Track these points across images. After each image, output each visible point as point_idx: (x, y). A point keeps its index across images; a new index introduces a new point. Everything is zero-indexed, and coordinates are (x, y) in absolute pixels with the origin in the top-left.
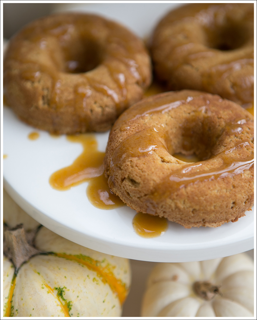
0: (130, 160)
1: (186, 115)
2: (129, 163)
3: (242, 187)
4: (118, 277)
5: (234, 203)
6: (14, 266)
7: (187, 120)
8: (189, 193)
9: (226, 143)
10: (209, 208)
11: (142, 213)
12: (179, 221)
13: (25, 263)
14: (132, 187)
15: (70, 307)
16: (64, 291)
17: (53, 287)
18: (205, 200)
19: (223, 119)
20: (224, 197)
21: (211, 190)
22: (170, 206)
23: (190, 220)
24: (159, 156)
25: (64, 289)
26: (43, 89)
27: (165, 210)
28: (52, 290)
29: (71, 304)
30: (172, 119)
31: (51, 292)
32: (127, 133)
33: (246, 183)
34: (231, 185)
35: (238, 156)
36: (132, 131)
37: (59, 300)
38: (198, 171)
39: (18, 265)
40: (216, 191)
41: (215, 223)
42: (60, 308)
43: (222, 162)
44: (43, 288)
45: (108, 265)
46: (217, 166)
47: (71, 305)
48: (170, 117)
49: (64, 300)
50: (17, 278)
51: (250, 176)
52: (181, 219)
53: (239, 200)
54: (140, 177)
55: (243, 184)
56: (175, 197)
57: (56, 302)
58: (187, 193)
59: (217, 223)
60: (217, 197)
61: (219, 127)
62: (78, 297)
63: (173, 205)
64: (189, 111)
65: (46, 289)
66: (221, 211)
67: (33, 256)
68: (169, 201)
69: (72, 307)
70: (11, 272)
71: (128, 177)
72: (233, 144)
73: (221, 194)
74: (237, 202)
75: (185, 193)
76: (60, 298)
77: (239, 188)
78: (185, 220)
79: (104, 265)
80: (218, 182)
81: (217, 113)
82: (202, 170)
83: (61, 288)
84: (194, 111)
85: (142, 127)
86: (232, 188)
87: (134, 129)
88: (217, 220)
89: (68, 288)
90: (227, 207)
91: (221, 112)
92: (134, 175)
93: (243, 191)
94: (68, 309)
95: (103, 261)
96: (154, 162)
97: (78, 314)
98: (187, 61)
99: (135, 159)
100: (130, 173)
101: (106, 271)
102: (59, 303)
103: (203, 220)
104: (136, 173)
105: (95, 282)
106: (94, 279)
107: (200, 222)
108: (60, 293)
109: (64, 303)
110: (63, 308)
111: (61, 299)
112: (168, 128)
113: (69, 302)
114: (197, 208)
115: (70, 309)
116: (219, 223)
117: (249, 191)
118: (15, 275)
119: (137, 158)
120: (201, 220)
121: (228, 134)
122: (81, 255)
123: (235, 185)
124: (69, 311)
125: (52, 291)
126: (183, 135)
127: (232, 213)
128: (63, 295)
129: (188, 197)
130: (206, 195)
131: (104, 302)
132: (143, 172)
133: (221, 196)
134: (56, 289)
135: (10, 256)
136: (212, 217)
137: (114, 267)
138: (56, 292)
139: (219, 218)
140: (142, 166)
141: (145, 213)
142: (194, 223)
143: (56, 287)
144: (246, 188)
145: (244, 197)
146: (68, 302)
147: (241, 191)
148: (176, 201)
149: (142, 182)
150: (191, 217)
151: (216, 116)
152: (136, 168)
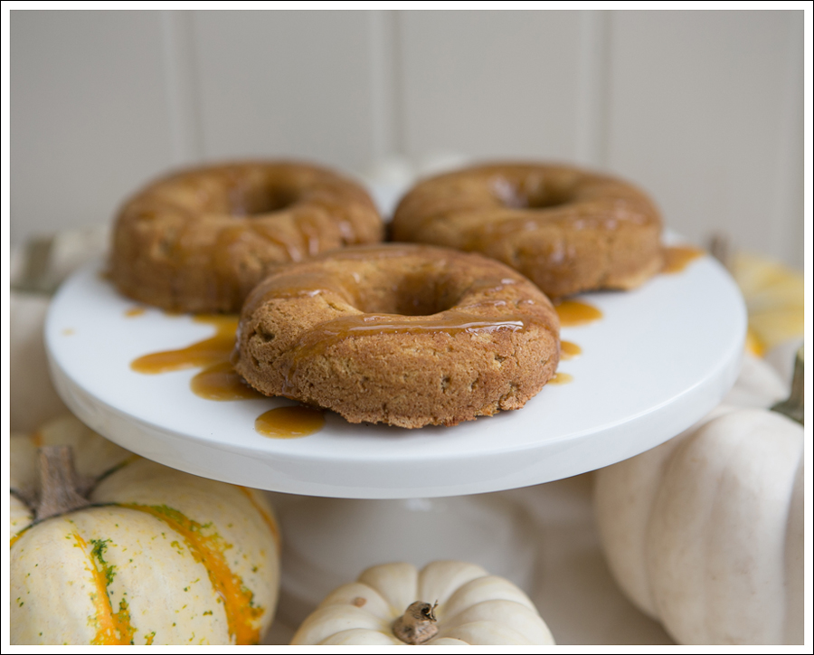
0: (269, 303)
2: (266, 307)
3: (469, 354)
4: (234, 569)
5: (448, 380)
8: (360, 346)
10: (394, 379)
11: (274, 395)
12: (337, 405)
14: (261, 344)
15: (111, 577)
16: (105, 547)
17: (87, 539)
18: (387, 361)
20: (426, 363)
21: (404, 347)
22: (321, 369)
23: (357, 403)
24: (326, 300)
25: (106, 543)
27: (311, 381)
28: (85, 544)
29: (114, 571)
31: (81, 546)
34: (446, 346)
37: (93, 562)
39: (42, 518)
40: (413, 350)
41: (409, 418)
42: (89, 575)
44: (68, 538)
45: (216, 535)
47: (114, 574)
49: (102, 562)
51: (488, 341)
52: (342, 401)
53: (457, 375)
54: (278, 323)
55: (471, 349)
56: (332, 353)
57: (85, 563)
58: (356, 347)
59: (412, 419)
60: (412, 359)
62: (131, 561)
63: (326, 368)
65: (75, 540)
66: (419, 390)
68: (321, 361)
69: (115, 578)
71: (260, 327)
73: (422, 355)
74: (454, 378)
76: (96, 557)
77: (461, 352)
78: (348, 404)
79: (206, 533)
80: (421, 338)
83: (103, 540)
86: (446, 350)
88: (411, 410)
89: (114, 543)
90: (431, 383)
92: (270, 322)
93: (468, 361)
94: (107, 581)
95: (206, 526)
96: (312, 305)
97: (125, 594)
98: (443, 216)
99: (279, 301)
100: (263, 320)
101: (209, 545)
102: (91, 566)
103: (385, 406)
104: (272, 318)
105: (176, 549)
106: (174, 544)
107: (378, 410)
108: (99, 549)
109: (100, 567)
110: (96, 576)
111: (97, 561)
112: (365, 284)
113: (111, 567)
114: (371, 375)
115: (111, 581)
116: (417, 419)
117: (481, 363)
118: (30, 527)
119: (282, 299)
120: (380, 406)
122: (165, 507)
123: (454, 347)
124: (108, 584)
125: (83, 546)
127: (445, 402)
128: (103, 553)
129: (357, 353)
130: (392, 354)
131: (186, 590)
132: (285, 316)
133: (421, 359)
134: (93, 542)
136: (402, 402)
137: (229, 546)
138: (92, 547)
139: (415, 406)
140: (287, 309)
141: (280, 394)
142: (367, 411)
143: (94, 539)
145: (470, 371)
146: (109, 566)
147: (463, 359)
148: (332, 360)
149: (280, 332)
150: (358, 395)
152: (277, 312)
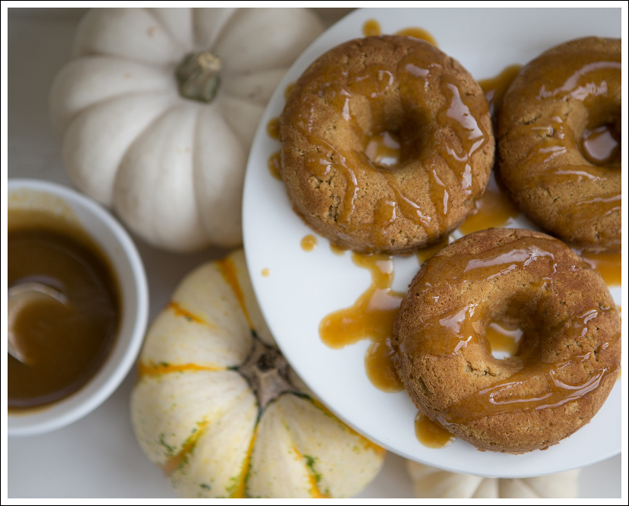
0: (426, 357)
1: (518, 287)
2: (424, 362)
6: (258, 404)
7: (519, 293)
8: (492, 425)
9: (561, 350)
11: (428, 418)
13: (272, 401)
14: (422, 392)
17: (302, 454)
19: (567, 306)
20: (534, 436)
21: (520, 427)
24: (465, 359)
25: (315, 461)
26: (332, 196)
28: (301, 458)
30: (498, 290)
32: (432, 309)
33: (568, 420)
34: (548, 422)
35: (570, 377)
36: (439, 308)
38: (511, 394)
39: (264, 404)
40: (526, 429)
43: (546, 384)
46: (537, 390)
48: (496, 288)
49: (314, 471)
50: (261, 425)
51: (576, 409)
54: (435, 387)
55: (564, 421)
56: (472, 426)
58: (489, 425)
60: (525, 435)
61: (558, 318)
62: (331, 470)
64: (524, 282)
65: (294, 455)
67: (283, 393)
68: (464, 428)
70: (253, 412)
71: (420, 378)
72: (569, 355)
73: (532, 432)
75: (485, 424)
77: (557, 426)
80: (532, 417)
81: (562, 293)
82: (516, 394)
83: (313, 457)
84: (531, 283)
85: (453, 302)
86: (548, 426)
87: (442, 304)
91: (568, 293)
92: (428, 381)
96: (457, 369)
99: (434, 359)
100: (423, 375)
103: (502, 450)
104: (430, 380)
108: (310, 463)
112: (490, 302)
113: (319, 475)
118: (258, 419)
119: (436, 358)
120: (500, 450)
121: (567, 334)
123: (553, 423)
126: (509, 305)
128: (313, 465)
130: (512, 432)
132: (439, 381)
133: (531, 435)
134: (306, 457)
135: (255, 387)
138: (305, 460)
140: (440, 372)
144: (567, 426)
147: (558, 429)
148: (472, 430)
149: (435, 395)
151: (559, 300)
152: (432, 373)
